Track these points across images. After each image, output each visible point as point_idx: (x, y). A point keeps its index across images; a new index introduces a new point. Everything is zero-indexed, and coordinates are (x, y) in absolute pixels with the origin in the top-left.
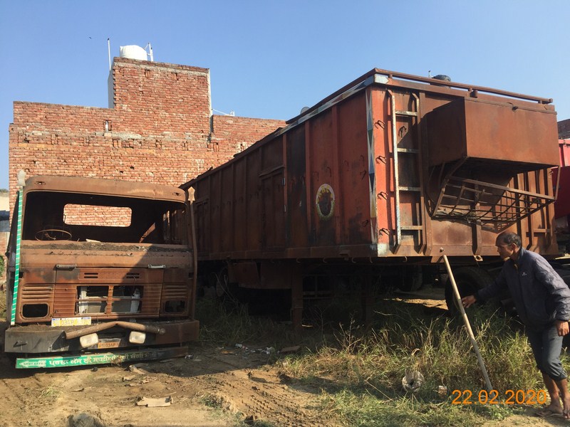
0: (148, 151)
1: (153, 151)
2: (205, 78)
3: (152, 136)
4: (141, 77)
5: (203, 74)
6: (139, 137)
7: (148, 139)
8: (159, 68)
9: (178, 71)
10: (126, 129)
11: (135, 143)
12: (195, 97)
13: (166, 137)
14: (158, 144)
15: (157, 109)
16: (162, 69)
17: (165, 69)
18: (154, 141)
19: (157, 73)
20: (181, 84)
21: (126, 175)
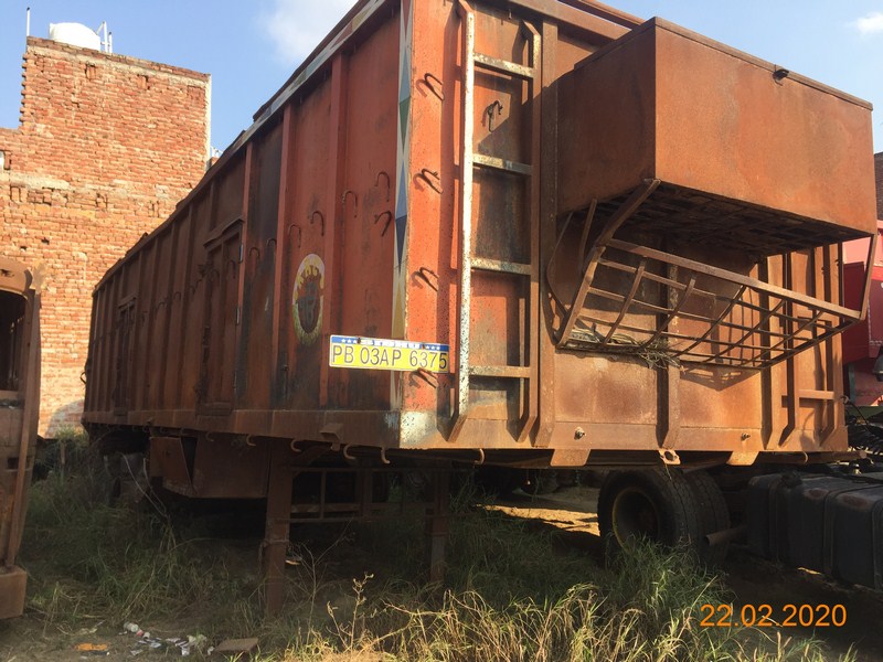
0: (79, 213)
1: (90, 214)
2: (202, 90)
3: (91, 186)
4: (77, 77)
5: (198, 83)
6: (64, 185)
7: (82, 190)
8: (113, 64)
9: (150, 73)
10: (40, 170)
11: (55, 195)
12: (178, 122)
13: (118, 190)
14: (100, 201)
15: (105, 137)
16: (120, 66)
17: (125, 67)
18: (93, 195)
19: (109, 73)
20: (153, 97)
21: (30, 253)
